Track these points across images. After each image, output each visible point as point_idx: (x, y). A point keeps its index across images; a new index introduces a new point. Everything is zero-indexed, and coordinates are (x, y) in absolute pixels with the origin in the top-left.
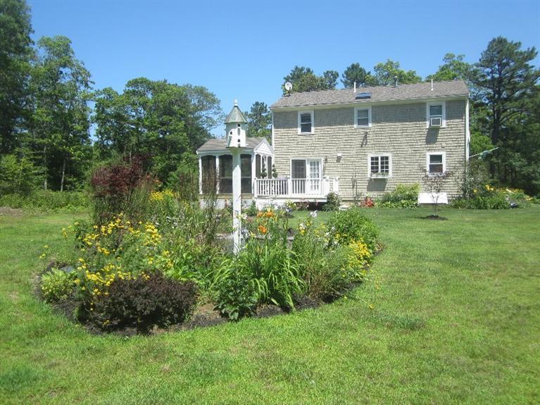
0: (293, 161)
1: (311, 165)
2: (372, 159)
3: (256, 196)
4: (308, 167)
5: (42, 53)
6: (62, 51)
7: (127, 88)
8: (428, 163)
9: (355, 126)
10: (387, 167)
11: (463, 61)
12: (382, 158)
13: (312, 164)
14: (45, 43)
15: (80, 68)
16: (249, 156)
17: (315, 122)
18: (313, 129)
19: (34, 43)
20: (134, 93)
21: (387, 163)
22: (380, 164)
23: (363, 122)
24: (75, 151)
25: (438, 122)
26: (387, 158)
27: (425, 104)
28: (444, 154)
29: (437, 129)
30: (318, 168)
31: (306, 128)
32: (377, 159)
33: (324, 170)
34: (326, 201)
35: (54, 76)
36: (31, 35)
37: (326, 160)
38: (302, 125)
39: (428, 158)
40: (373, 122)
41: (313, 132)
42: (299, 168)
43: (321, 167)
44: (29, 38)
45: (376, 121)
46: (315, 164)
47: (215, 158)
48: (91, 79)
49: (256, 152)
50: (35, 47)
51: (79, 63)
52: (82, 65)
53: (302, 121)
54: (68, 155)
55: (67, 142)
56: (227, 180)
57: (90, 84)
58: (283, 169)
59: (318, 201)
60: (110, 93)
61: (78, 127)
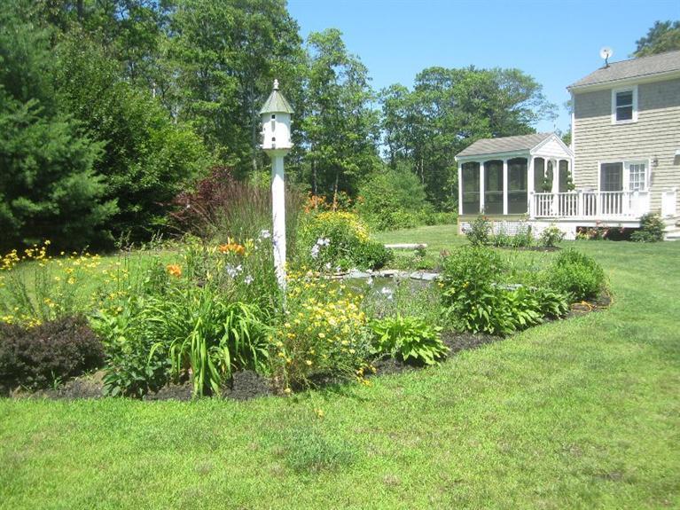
0: (603, 165)
1: (632, 171)
3: (532, 218)
4: (626, 173)
5: (313, 52)
6: (332, 45)
7: (418, 83)
13: (633, 167)
14: (315, 40)
15: (355, 64)
16: (524, 161)
17: (639, 103)
18: (635, 114)
19: (302, 42)
20: (426, 87)
24: (348, 163)
30: (643, 175)
31: (625, 114)
33: (653, 175)
34: (637, 226)
35: (324, 77)
36: (299, 33)
37: (656, 161)
38: (618, 110)
41: (634, 119)
42: (612, 176)
43: (648, 172)
44: (297, 36)
46: (637, 168)
47: (478, 165)
48: (368, 75)
49: (535, 154)
50: (304, 46)
51: (355, 58)
52: (358, 60)
53: (619, 103)
54: (341, 169)
55: (340, 153)
56: (494, 195)
57: (367, 82)
58: (588, 179)
59: (625, 226)
60: (397, 90)
61: (353, 136)
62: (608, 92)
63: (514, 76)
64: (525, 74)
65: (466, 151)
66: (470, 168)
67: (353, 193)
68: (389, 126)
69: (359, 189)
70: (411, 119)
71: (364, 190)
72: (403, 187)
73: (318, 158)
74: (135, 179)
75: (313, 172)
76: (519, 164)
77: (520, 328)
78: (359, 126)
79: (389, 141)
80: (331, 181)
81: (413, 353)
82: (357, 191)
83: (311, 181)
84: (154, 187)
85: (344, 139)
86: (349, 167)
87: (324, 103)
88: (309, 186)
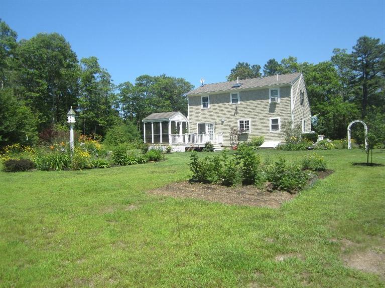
0: (199, 124)
2: (240, 122)
3: (170, 144)
4: (207, 127)
5: (84, 67)
6: (94, 64)
7: (137, 82)
8: (270, 124)
9: (231, 103)
10: (248, 127)
11: (346, 53)
12: (246, 122)
13: (209, 125)
14: (85, 61)
15: (104, 73)
16: (167, 123)
17: (210, 102)
18: (209, 105)
19: (78, 62)
20: (141, 84)
21: (248, 124)
22: (244, 125)
23: (235, 101)
24: (101, 120)
25: (274, 99)
26: (248, 121)
27: (268, 89)
28: (279, 118)
29: (275, 104)
30: (212, 128)
32: (243, 122)
33: (215, 129)
34: (204, 146)
35: (88, 79)
37: (216, 123)
38: (203, 104)
39: (271, 121)
40: (241, 100)
41: (209, 107)
42: (202, 128)
43: (214, 127)
44: (76, 59)
45: (242, 100)
47: (151, 124)
48: (111, 79)
49: (171, 120)
50: (79, 64)
51: (105, 70)
52: (106, 72)
53: (203, 101)
54: (98, 123)
55: (97, 116)
56: (157, 135)
57: (111, 82)
58: (193, 129)
59: (200, 146)
60: (127, 84)
61: (103, 107)
62: (199, 97)
63: (181, 81)
64: (186, 81)
65: (147, 118)
66: (148, 125)
67: (103, 135)
68: (124, 101)
69: (107, 133)
70: (134, 99)
71: (109, 133)
72: (129, 132)
73: (87, 118)
74: (6, 128)
75: (83, 124)
76: (165, 124)
77: (130, 164)
78: (107, 103)
79: (123, 109)
80: (93, 129)
81: (102, 166)
82: (106, 134)
83: (82, 129)
84: (14, 131)
85: (99, 109)
86: (101, 122)
87: (90, 92)
88: (81, 131)
